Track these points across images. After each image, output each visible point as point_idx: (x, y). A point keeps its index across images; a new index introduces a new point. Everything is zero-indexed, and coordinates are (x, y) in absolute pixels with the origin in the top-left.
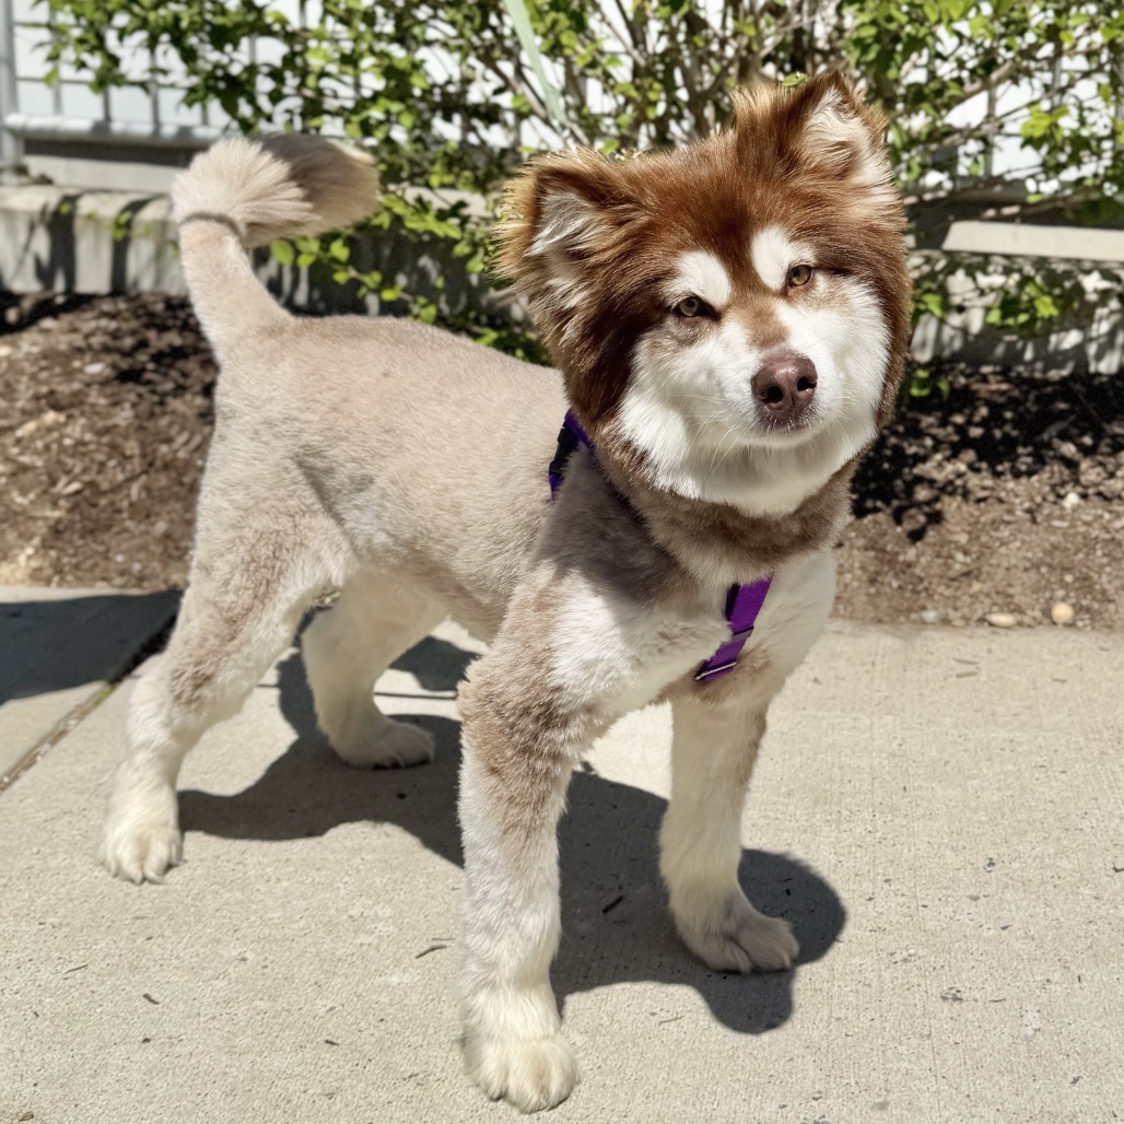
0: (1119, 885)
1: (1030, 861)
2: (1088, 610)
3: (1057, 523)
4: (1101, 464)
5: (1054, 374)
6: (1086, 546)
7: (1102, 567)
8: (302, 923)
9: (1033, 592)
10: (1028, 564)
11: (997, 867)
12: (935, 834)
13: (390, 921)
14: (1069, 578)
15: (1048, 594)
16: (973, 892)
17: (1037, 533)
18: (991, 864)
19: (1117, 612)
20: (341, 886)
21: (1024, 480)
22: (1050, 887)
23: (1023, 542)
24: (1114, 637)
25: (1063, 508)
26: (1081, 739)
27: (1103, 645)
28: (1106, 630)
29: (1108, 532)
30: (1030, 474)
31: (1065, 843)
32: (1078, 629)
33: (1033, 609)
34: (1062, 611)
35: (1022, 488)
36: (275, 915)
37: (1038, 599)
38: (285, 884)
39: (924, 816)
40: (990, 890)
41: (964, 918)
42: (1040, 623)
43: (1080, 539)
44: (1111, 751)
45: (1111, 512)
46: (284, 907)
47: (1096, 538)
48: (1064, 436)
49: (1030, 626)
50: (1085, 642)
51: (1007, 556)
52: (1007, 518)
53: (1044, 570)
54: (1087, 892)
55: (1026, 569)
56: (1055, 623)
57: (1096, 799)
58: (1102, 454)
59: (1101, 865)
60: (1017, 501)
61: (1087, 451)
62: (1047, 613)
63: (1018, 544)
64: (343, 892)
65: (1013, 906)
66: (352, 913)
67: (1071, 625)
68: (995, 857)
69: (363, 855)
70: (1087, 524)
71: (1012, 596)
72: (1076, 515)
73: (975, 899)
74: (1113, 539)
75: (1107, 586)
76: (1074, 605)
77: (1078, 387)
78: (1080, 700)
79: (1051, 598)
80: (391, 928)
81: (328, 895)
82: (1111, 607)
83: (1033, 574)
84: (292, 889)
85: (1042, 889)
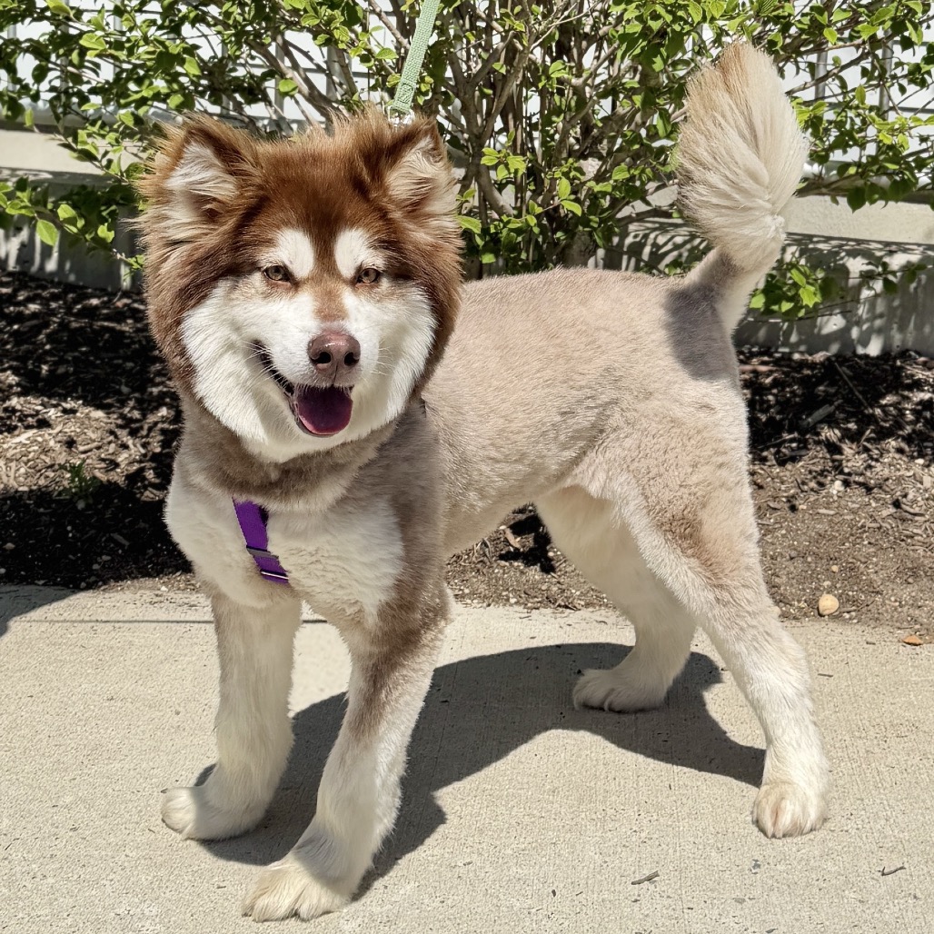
0: (884, 888)
1: (795, 863)
2: (855, 601)
3: (823, 511)
4: (867, 450)
5: (819, 357)
6: (852, 535)
7: (868, 556)
8: (70, 920)
9: (799, 583)
10: (793, 553)
11: (763, 869)
12: (700, 834)
13: (157, 920)
14: (835, 568)
15: (814, 585)
16: (738, 894)
17: (803, 522)
18: (757, 866)
19: (884, 604)
20: (108, 883)
21: (789, 466)
22: (815, 890)
23: (789, 530)
24: (879, 630)
25: (829, 495)
26: (847, 738)
27: (869, 640)
28: (873, 623)
29: (875, 521)
30: (794, 459)
31: (830, 845)
32: (845, 620)
33: (799, 601)
34: (828, 603)
35: (788, 473)
36: (42, 912)
37: (804, 590)
38: (51, 880)
39: (689, 815)
40: (756, 893)
41: (730, 921)
42: (805, 615)
43: (845, 528)
44: (876, 750)
45: (877, 500)
46: (51, 904)
47: (863, 526)
48: (831, 421)
49: (795, 618)
50: (850, 636)
51: (773, 544)
52: (772, 505)
53: (809, 559)
54: (852, 895)
55: (792, 558)
56: (821, 615)
57: (862, 800)
58: (868, 440)
59: (865, 867)
60: (783, 487)
61: (854, 437)
62: (813, 604)
63: (784, 532)
64: (109, 890)
65: (778, 909)
66: (118, 911)
67: (836, 617)
68: (761, 858)
69: (128, 852)
70: (853, 512)
71: (779, 587)
72: (843, 503)
73: (740, 901)
74: (880, 528)
75: (873, 576)
76: (839, 597)
77: (844, 370)
78: (845, 696)
79: (817, 589)
80: (158, 927)
81: (94, 892)
82: (879, 598)
83: (799, 563)
84: (57, 886)
85: (807, 892)
